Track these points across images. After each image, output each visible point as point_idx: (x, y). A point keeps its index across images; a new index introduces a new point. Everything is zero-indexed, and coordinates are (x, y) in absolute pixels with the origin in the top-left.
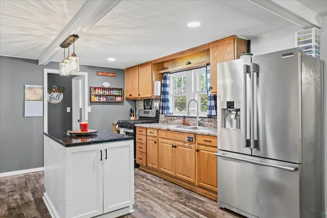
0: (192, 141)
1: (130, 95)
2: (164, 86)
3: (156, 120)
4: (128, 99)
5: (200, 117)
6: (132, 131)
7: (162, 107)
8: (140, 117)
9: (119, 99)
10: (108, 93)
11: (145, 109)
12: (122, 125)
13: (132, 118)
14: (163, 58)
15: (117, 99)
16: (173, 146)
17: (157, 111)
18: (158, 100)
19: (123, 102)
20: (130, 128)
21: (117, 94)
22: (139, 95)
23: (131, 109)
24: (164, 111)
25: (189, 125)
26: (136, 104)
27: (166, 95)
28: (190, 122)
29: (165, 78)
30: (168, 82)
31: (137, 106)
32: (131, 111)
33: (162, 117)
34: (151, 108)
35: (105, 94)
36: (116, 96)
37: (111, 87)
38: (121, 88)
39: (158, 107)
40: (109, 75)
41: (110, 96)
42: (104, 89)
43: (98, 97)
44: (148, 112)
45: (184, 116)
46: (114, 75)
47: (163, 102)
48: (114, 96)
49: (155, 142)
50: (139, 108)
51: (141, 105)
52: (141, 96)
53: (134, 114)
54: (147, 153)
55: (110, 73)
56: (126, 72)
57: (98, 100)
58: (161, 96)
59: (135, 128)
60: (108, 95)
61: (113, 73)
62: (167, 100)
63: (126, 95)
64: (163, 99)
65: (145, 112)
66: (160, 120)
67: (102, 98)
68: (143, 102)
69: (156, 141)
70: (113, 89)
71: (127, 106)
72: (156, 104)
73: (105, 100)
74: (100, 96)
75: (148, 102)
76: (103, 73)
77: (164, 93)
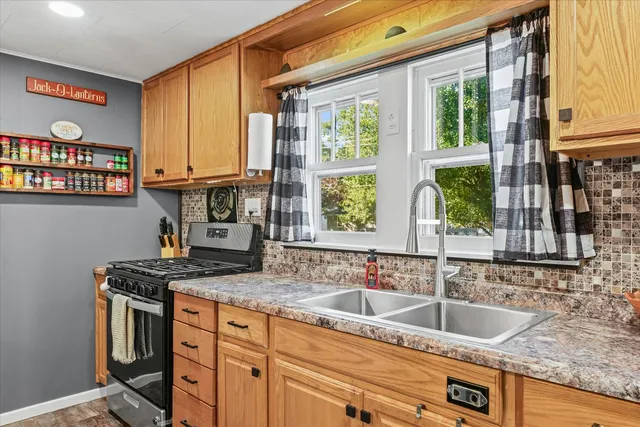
0: (485, 410)
1: (159, 172)
2: (285, 134)
3: (251, 261)
4: (151, 187)
5: (451, 260)
6: (156, 309)
7: (278, 213)
8: (193, 248)
9: (117, 185)
10: (72, 162)
11: (212, 219)
12: (123, 279)
13: (168, 252)
14: (285, 18)
15: (110, 185)
16: (351, 411)
17: (256, 228)
18: (261, 188)
19: (135, 195)
20: (150, 296)
21: (109, 166)
22: (190, 169)
23: (164, 220)
24: (283, 228)
25: (393, 288)
26: (180, 205)
27: (294, 169)
28: (397, 275)
29: (290, 107)
30: (300, 120)
31: (184, 209)
32: (165, 227)
33: (273, 251)
34: (232, 219)
35: (63, 165)
36: (106, 173)
37: (86, 140)
38: (128, 145)
39: (259, 213)
40: (78, 95)
41: (82, 171)
42: (54, 144)
43: (28, 175)
44: (223, 234)
45: (372, 252)
46: (100, 99)
47: (280, 195)
48: (97, 172)
49: (256, 373)
50: (189, 219)
51: (197, 208)
52: (197, 174)
53: (175, 237)
54: (216, 407)
55: (81, 90)
56: (145, 94)
57: (29, 187)
58: (272, 172)
59: (168, 298)
60: (74, 171)
61: (95, 92)
62: (296, 190)
63: (146, 172)
64: (280, 185)
65: (212, 233)
66: (267, 261)
67: (46, 179)
68: (205, 197)
69: (262, 367)
70: (94, 148)
71: (150, 209)
72: (253, 205)
73: (59, 184)
74: (38, 170)
75: (223, 195)
76: (53, 85)
77: (286, 161)
